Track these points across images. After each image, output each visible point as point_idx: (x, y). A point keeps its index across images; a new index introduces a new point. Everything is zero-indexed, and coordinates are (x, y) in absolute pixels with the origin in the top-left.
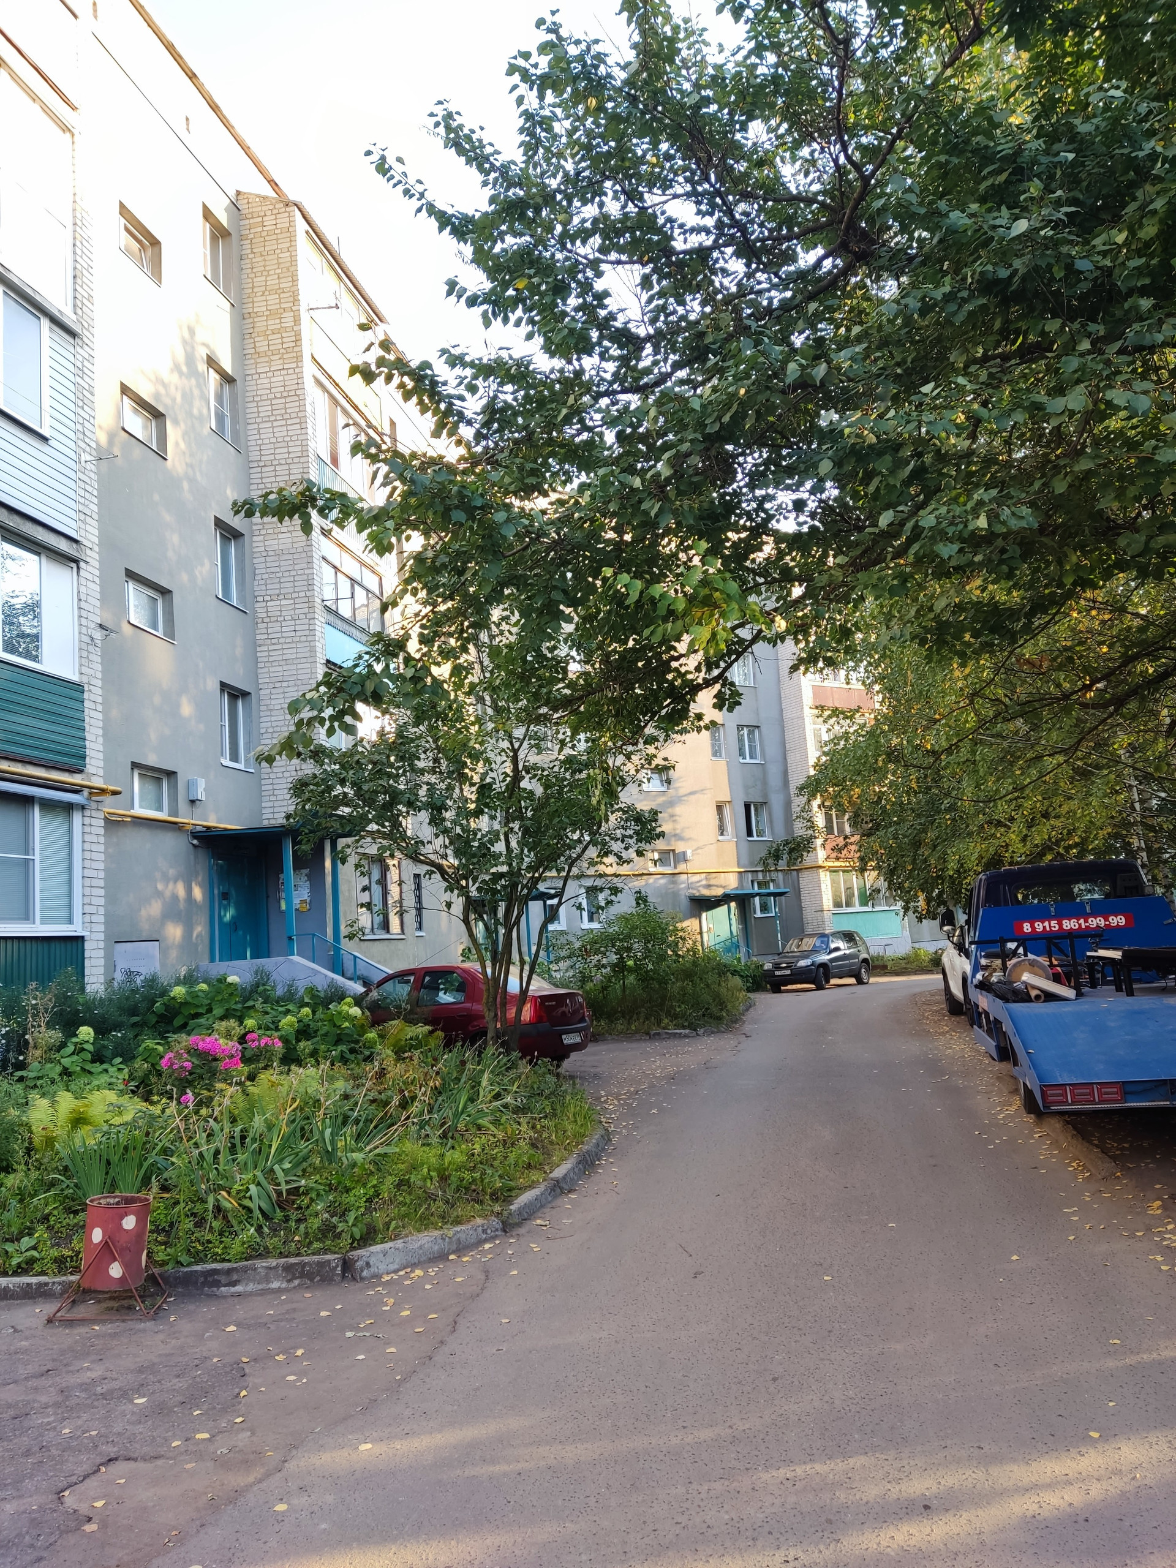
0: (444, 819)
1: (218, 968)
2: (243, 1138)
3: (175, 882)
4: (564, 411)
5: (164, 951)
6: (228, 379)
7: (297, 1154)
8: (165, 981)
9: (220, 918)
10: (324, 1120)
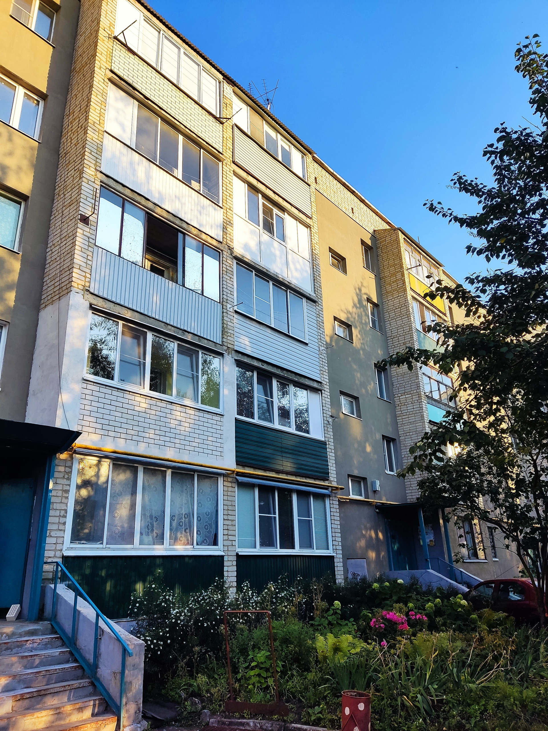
0: (498, 499)
1: (393, 574)
2: (412, 668)
3: (370, 530)
4: (534, 293)
5: (368, 564)
6: (375, 305)
7: (440, 681)
8: (369, 579)
9: (392, 548)
10: (452, 663)
